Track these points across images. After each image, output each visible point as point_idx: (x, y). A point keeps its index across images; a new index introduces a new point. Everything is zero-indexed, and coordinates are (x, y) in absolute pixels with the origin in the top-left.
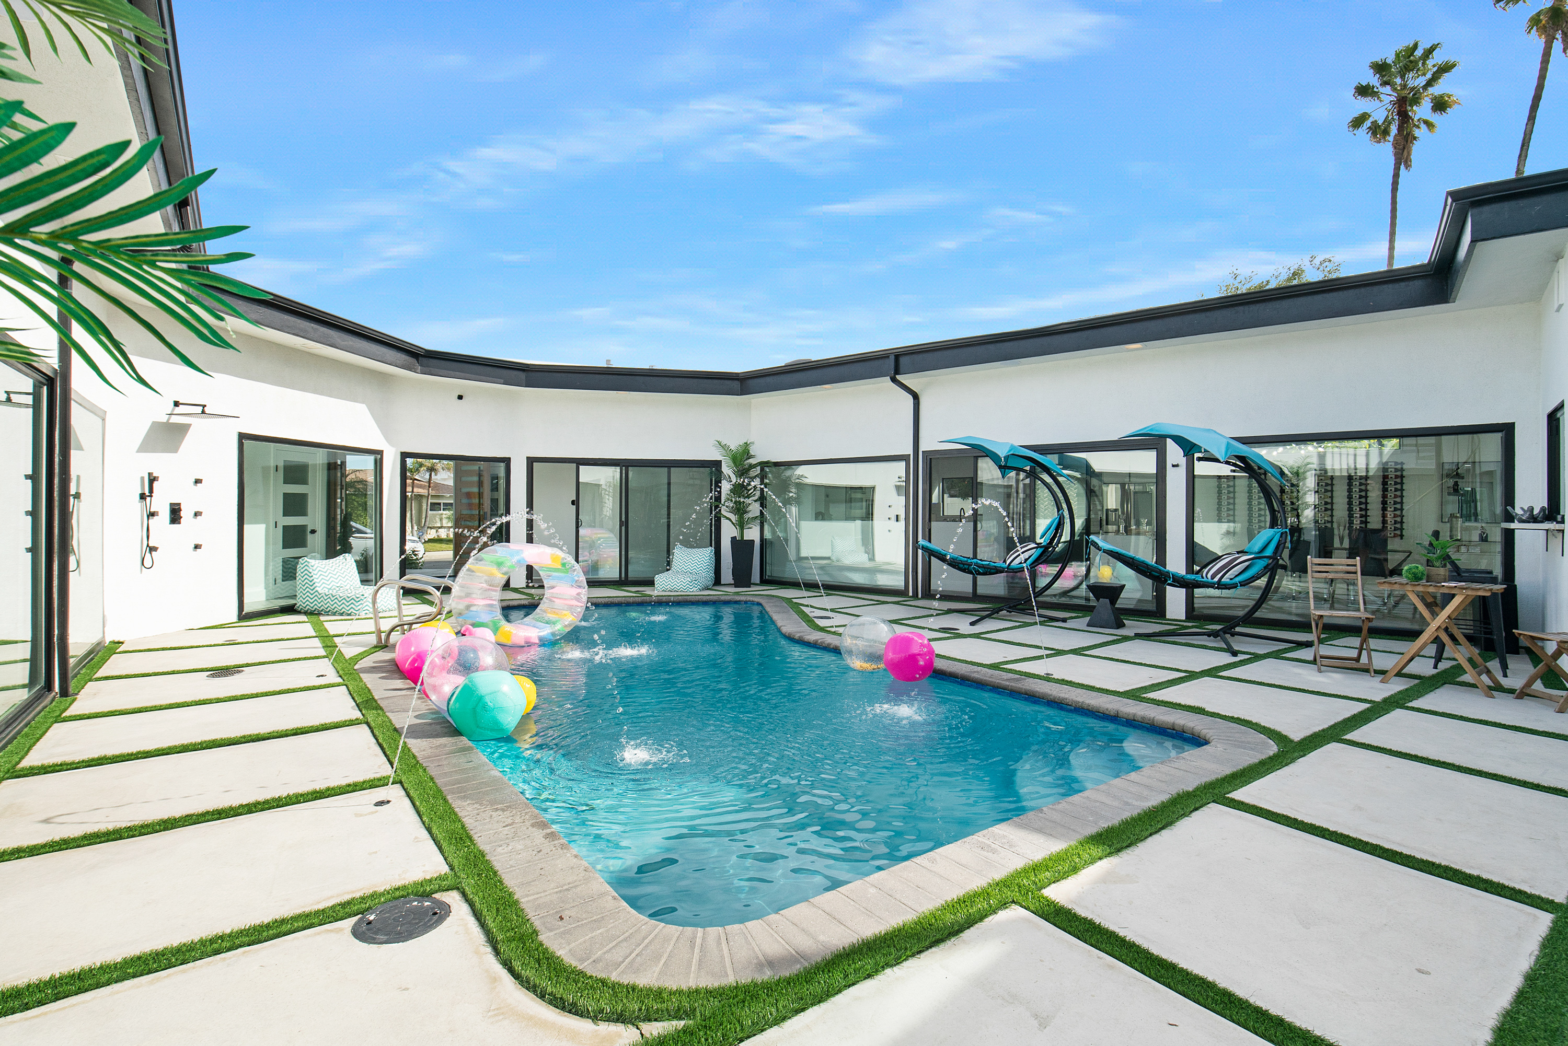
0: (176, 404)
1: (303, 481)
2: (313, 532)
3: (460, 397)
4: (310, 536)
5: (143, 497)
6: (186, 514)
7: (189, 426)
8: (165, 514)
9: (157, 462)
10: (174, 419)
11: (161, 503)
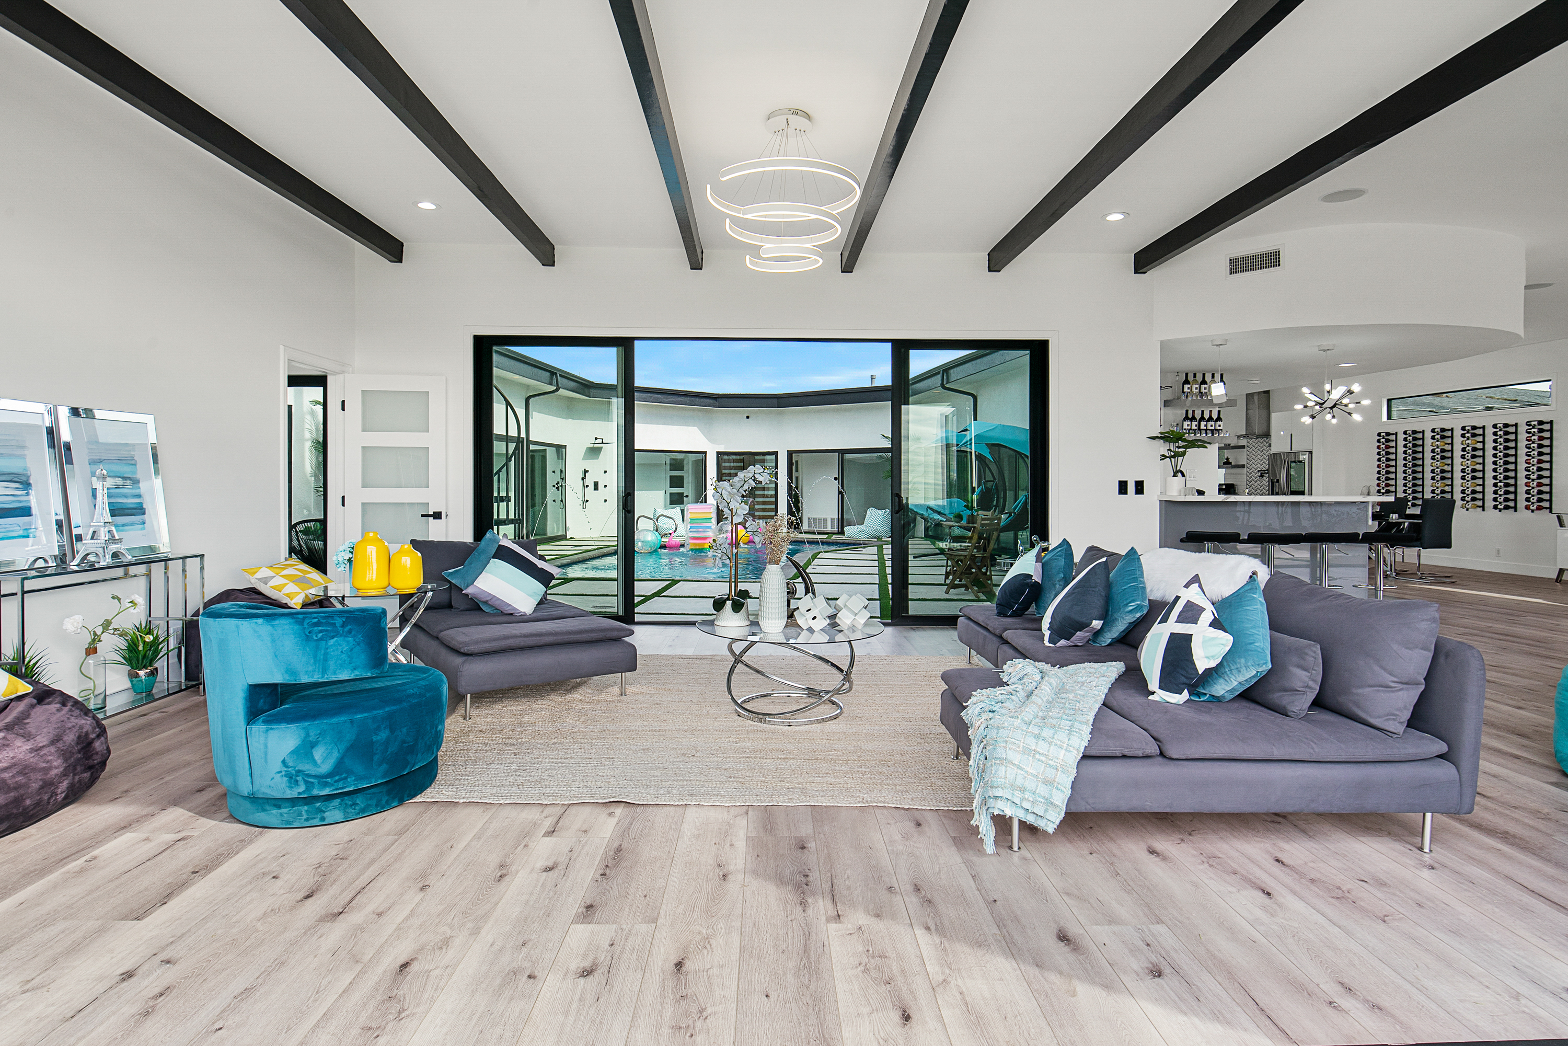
0: (596, 439)
1: (682, 469)
2: (687, 496)
3: (748, 417)
4: (685, 499)
5: (583, 479)
6: (601, 486)
7: (601, 448)
8: (592, 486)
9: (589, 465)
10: (596, 446)
11: (590, 481)
